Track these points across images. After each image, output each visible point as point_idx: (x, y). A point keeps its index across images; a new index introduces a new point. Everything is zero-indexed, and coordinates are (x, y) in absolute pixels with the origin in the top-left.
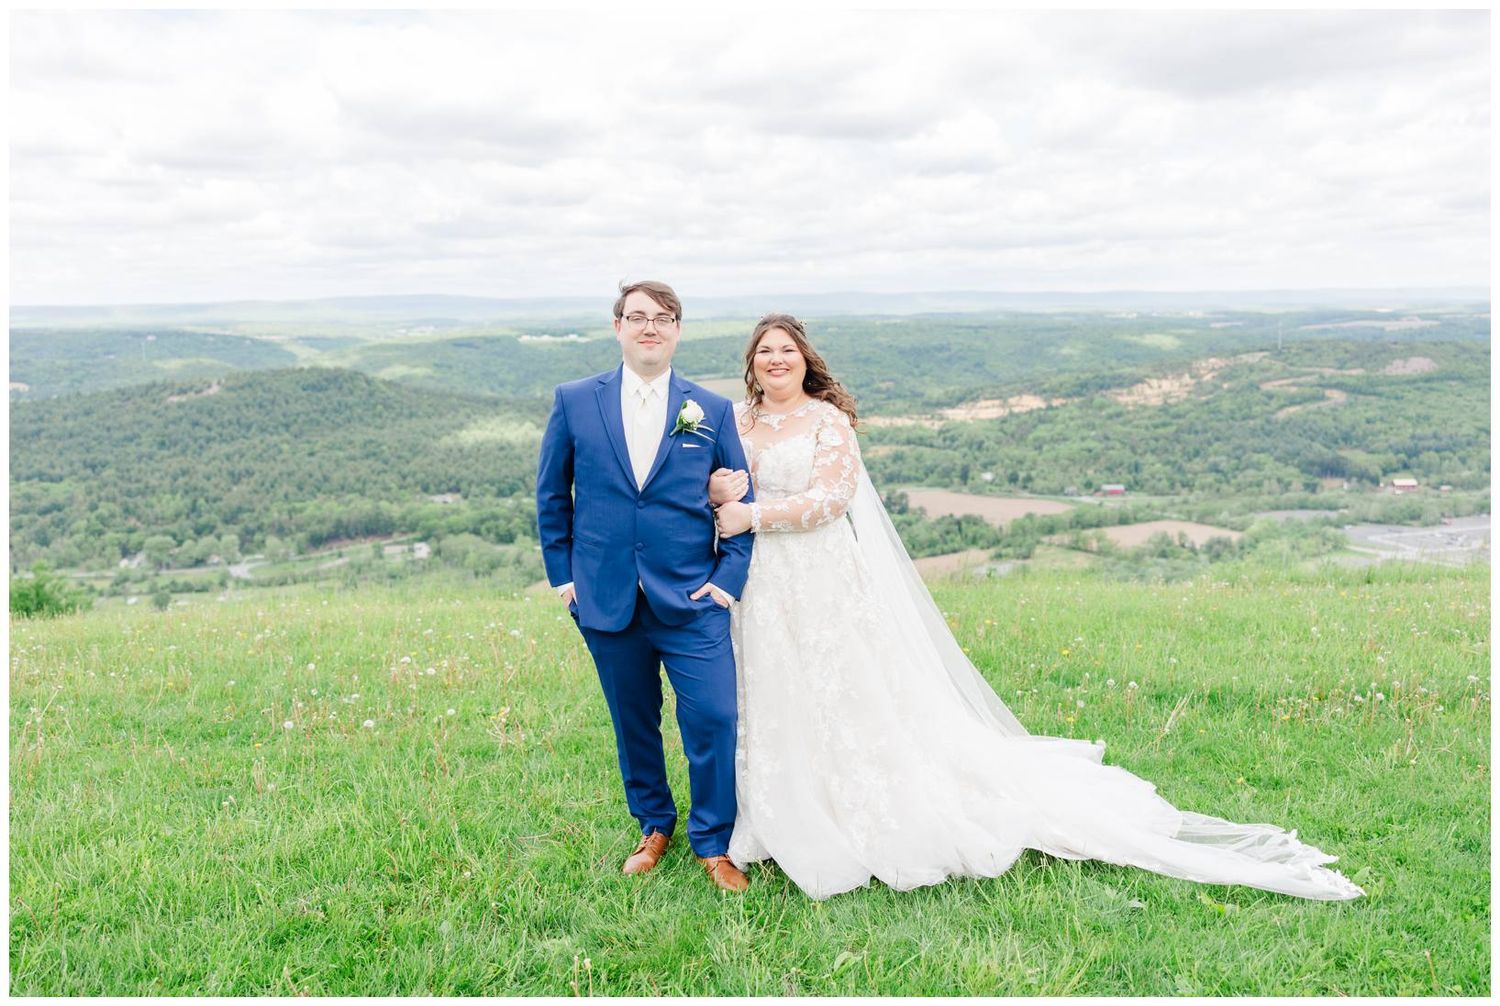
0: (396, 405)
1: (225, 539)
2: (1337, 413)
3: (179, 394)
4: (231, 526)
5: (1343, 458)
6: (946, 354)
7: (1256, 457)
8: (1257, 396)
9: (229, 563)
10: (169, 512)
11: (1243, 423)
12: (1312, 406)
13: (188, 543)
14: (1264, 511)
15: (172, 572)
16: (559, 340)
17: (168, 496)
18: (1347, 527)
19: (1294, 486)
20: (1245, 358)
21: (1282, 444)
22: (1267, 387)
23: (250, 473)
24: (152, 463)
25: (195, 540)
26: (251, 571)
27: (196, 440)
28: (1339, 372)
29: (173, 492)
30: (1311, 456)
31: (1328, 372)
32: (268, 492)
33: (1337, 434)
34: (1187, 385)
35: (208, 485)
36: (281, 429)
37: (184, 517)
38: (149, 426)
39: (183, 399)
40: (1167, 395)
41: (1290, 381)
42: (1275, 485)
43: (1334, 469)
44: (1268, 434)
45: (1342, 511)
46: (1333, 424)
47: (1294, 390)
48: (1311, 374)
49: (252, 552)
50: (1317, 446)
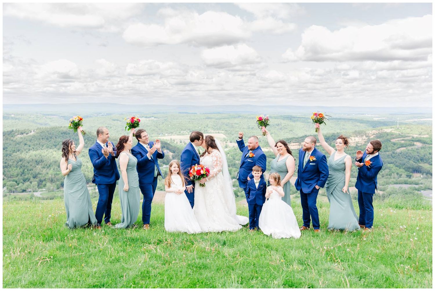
0: (92, 140)
1: (33, 183)
2: (419, 151)
3: (20, 134)
4: (35, 179)
5: (420, 166)
6: (280, 127)
7: (389, 165)
8: (390, 144)
9: (34, 191)
10: (15, 174)
11: (385, 153)
12: (410, 148)
13: (21, 184)
14: (392, 184)
15: (15, 194)
16: (148, 119)
17: (15, 168)
18: (422, 191)
19: (403, 176)
20: (386, 130)
21: (398, 161)
22: (393, 141)
23: (42, 161)
24: (10, 157)
25: (23, 184)
26: (41, 194)
27: (25, 150)
28: (420, 136)
29: (17, 167)
30: (409, 165)
31: (415, 136)
32: (48, 168)
33: (418, 158)
34: (364, 139)
35: (29, 165)
36: (53, 147)
37: (20, 175)
38: (10, 144)
39: (22, 136)
40: (358, 143)
41: (402, 139)
42: (396, 175)
43: (417, 170)
44: (393, 157)
45: (420, 185)
46: (417, 154)
47: (403, 142)
48: (409, 136)
49: (42, 188)
50: (411, 162)
